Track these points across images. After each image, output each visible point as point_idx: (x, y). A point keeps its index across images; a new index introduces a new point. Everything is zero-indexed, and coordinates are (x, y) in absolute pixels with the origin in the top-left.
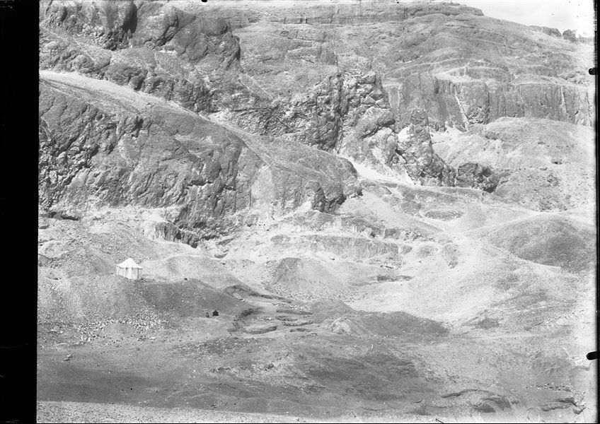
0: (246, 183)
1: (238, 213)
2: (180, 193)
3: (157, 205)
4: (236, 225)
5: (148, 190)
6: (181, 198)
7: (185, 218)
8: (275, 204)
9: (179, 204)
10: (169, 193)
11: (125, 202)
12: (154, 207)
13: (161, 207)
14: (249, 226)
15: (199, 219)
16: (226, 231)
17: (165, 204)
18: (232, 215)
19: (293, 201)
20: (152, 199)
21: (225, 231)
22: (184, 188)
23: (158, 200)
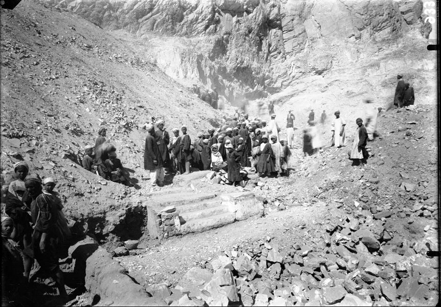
0: (297, 18)
1: (290, 60)
2: (209, 16)
3: (173, 32)
4: (293, 74)
5: (155, 10)
6: (212, 27)
7: (221, 58)
8: (358, 38)
9: (209, 34)
10: (192, 16)
11: (114, 23)
12: (168, 35)
13: (181, 36)
14: (319, 73)
15: (242, 62)
16: (278, 84)
17: (186, 34)
18: (283, 62)
19: (388, 30)
20: (164, 21)
21: (275, 86)
22: (214, 11)
23: (174, 24)
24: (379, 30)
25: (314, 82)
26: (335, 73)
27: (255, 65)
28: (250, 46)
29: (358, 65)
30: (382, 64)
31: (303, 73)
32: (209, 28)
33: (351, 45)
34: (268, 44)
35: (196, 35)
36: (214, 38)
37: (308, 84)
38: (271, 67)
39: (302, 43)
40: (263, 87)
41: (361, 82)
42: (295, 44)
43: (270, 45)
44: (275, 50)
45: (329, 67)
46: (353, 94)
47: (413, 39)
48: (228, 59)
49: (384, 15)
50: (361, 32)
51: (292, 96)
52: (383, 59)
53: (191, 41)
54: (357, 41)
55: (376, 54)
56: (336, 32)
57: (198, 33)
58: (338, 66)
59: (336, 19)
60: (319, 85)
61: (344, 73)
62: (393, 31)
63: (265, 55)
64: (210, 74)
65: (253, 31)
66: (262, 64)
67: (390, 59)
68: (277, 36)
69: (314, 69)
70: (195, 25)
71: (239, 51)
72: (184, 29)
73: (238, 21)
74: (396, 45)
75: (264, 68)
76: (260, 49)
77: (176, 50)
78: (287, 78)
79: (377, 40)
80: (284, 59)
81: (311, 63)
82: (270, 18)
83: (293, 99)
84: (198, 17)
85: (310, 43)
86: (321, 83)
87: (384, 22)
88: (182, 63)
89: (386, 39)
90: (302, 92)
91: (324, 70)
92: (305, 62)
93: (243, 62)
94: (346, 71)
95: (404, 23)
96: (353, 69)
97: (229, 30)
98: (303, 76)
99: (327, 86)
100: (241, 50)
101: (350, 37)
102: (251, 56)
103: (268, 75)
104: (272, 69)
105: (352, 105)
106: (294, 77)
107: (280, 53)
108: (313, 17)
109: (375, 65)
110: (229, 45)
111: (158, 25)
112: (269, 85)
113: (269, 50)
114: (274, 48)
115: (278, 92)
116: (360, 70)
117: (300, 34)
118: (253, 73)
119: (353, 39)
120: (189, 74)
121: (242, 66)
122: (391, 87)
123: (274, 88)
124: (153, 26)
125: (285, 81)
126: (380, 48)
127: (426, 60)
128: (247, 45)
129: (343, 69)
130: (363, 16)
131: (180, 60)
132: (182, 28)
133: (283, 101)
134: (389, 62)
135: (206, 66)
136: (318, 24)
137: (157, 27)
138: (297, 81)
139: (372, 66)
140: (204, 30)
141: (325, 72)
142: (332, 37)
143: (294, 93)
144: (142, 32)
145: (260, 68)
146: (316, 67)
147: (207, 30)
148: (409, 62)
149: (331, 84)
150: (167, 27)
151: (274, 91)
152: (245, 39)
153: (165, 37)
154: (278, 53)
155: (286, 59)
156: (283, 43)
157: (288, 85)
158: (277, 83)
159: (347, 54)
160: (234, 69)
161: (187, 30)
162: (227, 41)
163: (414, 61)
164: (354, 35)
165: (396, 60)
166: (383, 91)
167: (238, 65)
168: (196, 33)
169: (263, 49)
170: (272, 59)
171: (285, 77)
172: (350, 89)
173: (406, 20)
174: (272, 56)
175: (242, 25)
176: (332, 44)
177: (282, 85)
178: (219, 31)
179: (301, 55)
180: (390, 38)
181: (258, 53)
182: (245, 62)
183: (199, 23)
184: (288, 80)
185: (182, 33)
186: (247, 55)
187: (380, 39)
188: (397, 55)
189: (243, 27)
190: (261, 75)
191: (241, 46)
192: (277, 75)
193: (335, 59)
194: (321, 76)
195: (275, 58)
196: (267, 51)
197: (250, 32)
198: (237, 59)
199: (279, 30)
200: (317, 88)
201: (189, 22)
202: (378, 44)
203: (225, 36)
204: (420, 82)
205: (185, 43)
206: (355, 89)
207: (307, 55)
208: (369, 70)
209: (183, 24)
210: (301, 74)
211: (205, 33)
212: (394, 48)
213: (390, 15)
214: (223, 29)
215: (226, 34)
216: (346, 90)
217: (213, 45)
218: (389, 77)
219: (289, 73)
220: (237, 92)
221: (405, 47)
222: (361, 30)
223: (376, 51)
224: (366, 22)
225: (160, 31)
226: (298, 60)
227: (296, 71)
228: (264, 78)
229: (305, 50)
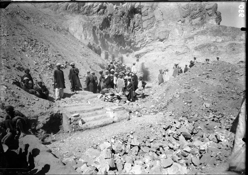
24: (194, 18)
25: (158, 46)
26: (170, 41)
27: (126, 34)
28: (123, 23)
29: (182, 37)
30: (195, 37)
31: (153, 40)
32: (100, 11)
33: (179, 26)
34: (133, 22)
35: (92, 15)
36: (103, 17)
37: (155, 47)
38: (135, 36)
39: (152, 23)
40: (130, 47)
41: (184, 47)
42: (149, 23)
43: (134, 23)
44: (137, 26)
45: (167, 37)
46: (179, 53)
47: (212, 25)
48: (111, 29)
49: (197, 10)
50: (185, 19)
51: (146, 53)
52: (196, 34)
53: (89, 18)
54: (182, 24)
55: (192, 31)
56: (171, 18)
57: (94, 13)
58: (172, 37)
59: (171, 11)
60: (161, 47)
61: (175, 41)
62: (202, 19)
63: (132, 29)
64: (100, 38)
65: (125, 14)
66: (130, 33)
67: (199, 35)
68: (139, 18)
69: (158, 38)
70: (91, 9)
71: (117, 26)
72: (85, 11)
73: (117, 8)
74: (203, 27)
75: (131, 36)
76: (129, 25)
77: (81, 23)
78: (143, 43)
79: (193, 24)
80: (142, 31)
81: (157, 35)
82: (135, 7)
83: (146, 55)
84: (94, 4)
85: (157, 23)
86: (162, 46)
87: (197, 14)
88: (84, 30)
89: (198, 24)
90: (151, 51)
91: (164, 39)
92: (154, 34)
93: (119, 32)
94: (176, 40)
95: (207, 15)
96: (180, 39)
97: (111, 13)
98: (153, 42)
99: (165, 48)
100: (118, 25)
101: (179, 21)
102: (124, 29)
103: (133, 40)
104: (135, 37)
105: (179, 59)
106: (147, 42)
107: (140, 28)
108: (159, 8)
109: (192, 38)
110: (111, 22)
111: (70, 7)
112: (133, 46)
113: (134, 26)
114: (137, 25)
115: (138, 50)
116: (183, 40)
117: (151, 18)
118: (125, 39)
119: (180, 22)
120: (88, 37)
121: (119, 34)
122: (199, 50)
123: (136, 48)
124: (67, 7)
125: (143, 44)
126: (194, 28)
127: (218, 36)
128: (122, 22)
129: (174, 39)
130: (186, 10)
131: (83, 29)
132: (84, 10)
133: (141, 55)
134: (199, 36)
135: (98, 33)
136: (162, 13)
137: (69, 8)
138: (149, 44)
139: (190, 38)
140: (97, 12)
141: (164, 40)
142: (169, 20)
143: (147, 51)
144: (60, 11)
145: (128, 36)
146: (160, 37)
147: (99, 12)
148: (209, 37)
149: (167, 47)
150: (75, 8)
151: (137, 49)
152: (120, 19)
153: (74, 14)
154: (139, 28)
155: (143, 31)
156: (142, 22)
157: (144, 47)
158: (138, 45)
159: (177, 31)
160: (114, 36)
161: (87, 11)
162: (110, 19)
163: (212, 37)
164: (181, 20)
165: (203, 36)
166: (195, 52)
167: (117, 34)
168: (92, 13)
169: (130, 25)
170: (136, 31)
171: (143, 42)
172: (178, 50)
173: (208, 14)
174: (136, 30)
175: (119, 10)
176: (169, 25)
177: (141, 46)
178: (106, 13)
179: (151, 30)
180: (199, 23)
181: (128, 27)
182: (120, 32)
183: (94, 8)
184: (144, 43)
185: (84, 12)
186: (122, 28)
187: (194, 24)
188: (203, 33)
189: (120, 12)
190: (129, 40)
191: (118, 22)
192: (138, 40)
193: (170, 33)
194: (162, 42)
195: (137, 31)
196: (133, 26)
197: (123, 14)
198: (116, 30)
199: (140, 15)
200: (160, 49)
201: (88, 6)
202: (193, 26)
203: (109, 16)
204: (215, 48)
205: (85, 19)
206: (180, 50)
207: (155, 30)
208: (188, 40)
209: (85, 8)
210: (151, 40)
211: (97, 14)
212: (202, 29)
213: (200, 10)
214: (108, 12)
215: (110, 15)
216: (176, 51)
217: (102, 21)
218: (199, 45)
219: (144, 40)
220: (115, 49)
221: (207, 29)
222: (184, 17)
223: (192, 30)
224: (187, 13)
225: (71, 11)
226: (150, 32)
227: (149, 38)
228: (131, 42)
229: (154, 27)
